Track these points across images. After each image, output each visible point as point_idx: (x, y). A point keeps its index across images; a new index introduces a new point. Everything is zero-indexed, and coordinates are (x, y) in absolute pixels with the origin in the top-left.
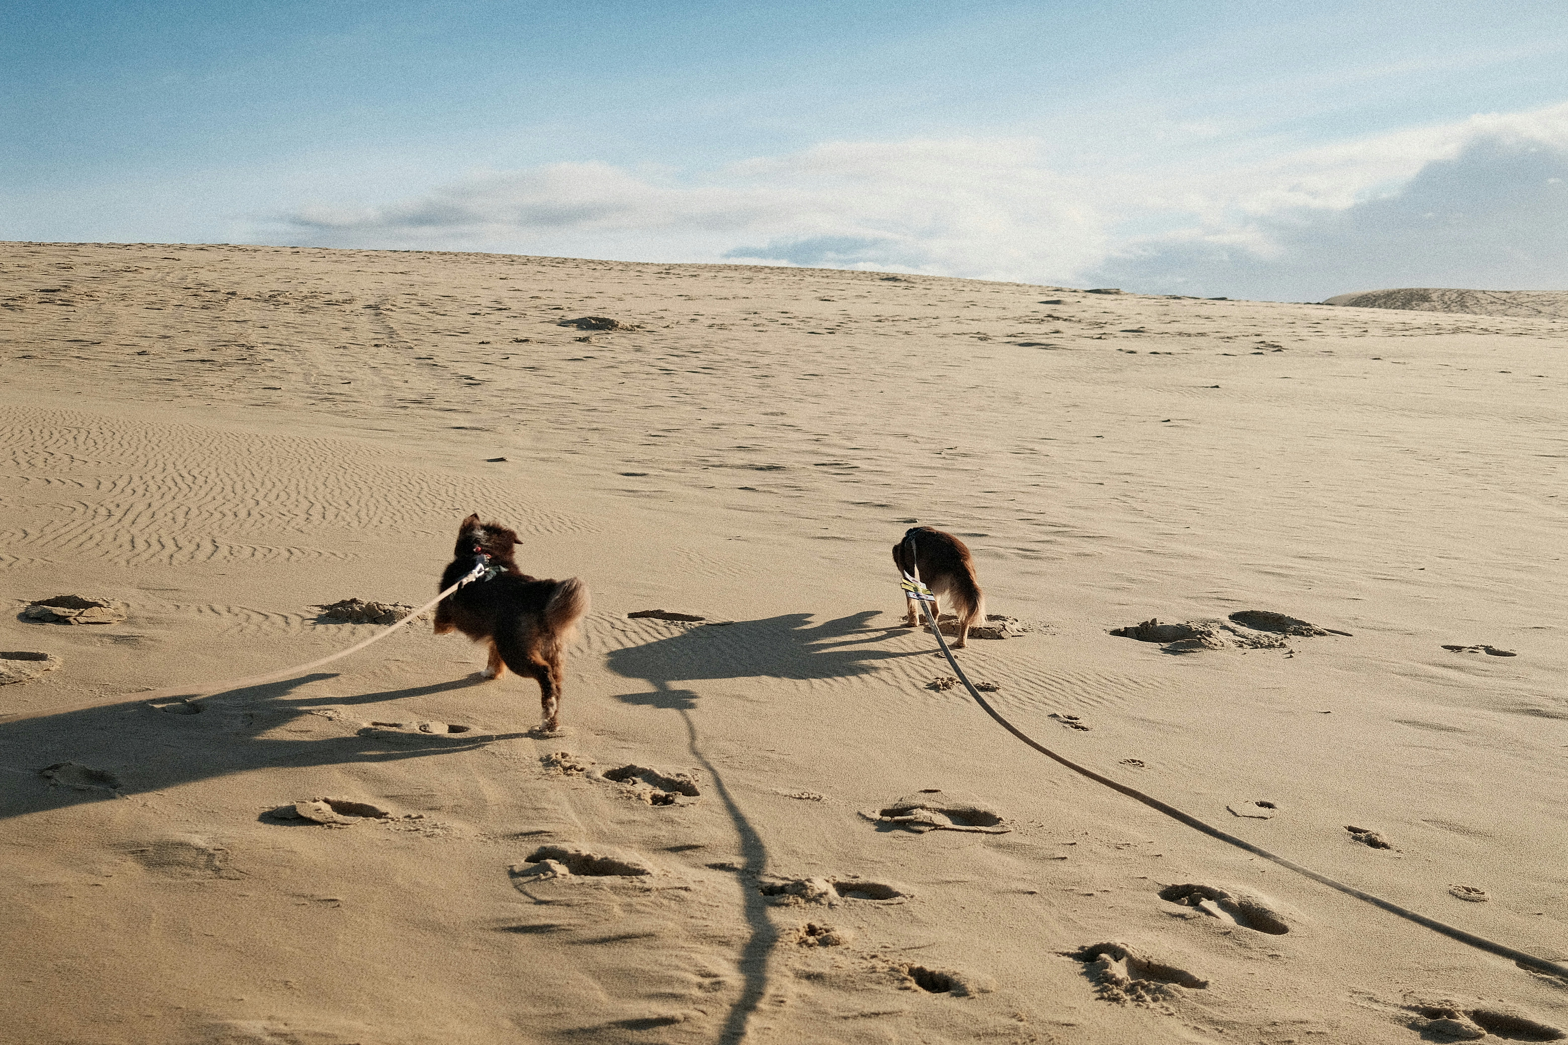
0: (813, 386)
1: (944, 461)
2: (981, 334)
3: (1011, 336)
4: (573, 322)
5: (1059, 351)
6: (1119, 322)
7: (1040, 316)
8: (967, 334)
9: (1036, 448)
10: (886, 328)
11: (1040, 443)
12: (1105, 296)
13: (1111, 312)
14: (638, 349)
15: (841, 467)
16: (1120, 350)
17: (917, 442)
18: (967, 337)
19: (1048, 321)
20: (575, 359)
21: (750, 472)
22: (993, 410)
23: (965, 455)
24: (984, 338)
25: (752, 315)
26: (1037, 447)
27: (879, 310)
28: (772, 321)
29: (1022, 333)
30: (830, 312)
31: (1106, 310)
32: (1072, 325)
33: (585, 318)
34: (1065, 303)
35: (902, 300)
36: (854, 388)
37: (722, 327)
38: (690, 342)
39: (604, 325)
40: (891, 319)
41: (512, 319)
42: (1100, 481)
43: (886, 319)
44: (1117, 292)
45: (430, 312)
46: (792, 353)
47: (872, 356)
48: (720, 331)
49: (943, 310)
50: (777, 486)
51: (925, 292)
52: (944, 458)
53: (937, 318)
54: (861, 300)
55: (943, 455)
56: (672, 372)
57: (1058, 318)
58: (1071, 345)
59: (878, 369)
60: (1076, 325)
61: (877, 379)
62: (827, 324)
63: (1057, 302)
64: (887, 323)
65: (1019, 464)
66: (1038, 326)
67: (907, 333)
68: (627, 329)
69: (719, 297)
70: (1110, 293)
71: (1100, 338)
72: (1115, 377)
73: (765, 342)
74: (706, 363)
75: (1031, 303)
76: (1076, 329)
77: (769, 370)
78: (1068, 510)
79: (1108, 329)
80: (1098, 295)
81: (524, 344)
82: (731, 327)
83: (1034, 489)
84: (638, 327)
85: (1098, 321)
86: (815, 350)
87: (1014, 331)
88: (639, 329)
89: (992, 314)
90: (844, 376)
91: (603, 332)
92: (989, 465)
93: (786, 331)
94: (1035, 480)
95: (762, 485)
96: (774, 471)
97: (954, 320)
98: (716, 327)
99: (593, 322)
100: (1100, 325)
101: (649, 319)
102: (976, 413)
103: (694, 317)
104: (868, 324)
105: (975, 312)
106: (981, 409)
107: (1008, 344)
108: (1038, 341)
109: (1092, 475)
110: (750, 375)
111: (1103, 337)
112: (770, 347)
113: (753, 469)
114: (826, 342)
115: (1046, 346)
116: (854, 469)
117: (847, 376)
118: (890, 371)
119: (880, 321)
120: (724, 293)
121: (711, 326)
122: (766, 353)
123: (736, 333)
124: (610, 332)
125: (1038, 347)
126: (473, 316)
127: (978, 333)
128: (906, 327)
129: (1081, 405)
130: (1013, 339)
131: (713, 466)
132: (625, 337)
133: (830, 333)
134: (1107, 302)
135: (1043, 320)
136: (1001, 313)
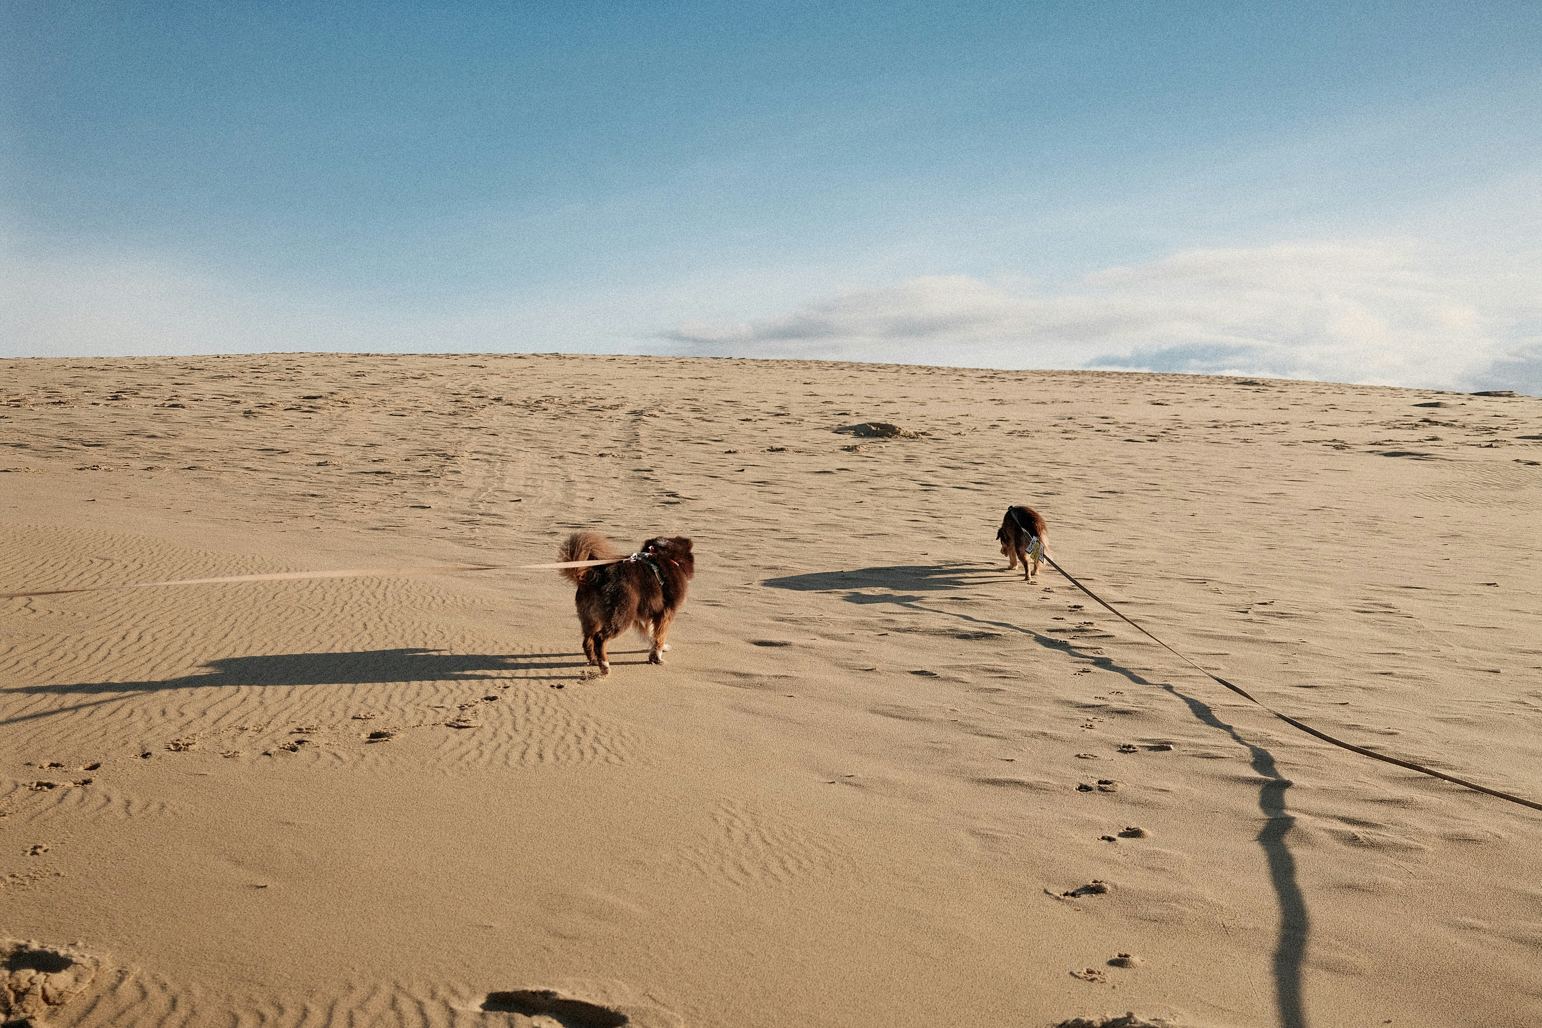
0: (1106, 507)
1: (1249, 626)
2: (1338, 441)
3: (1374, 444)
4: (851, 428)
5: (1437, 462)
6: (1515, 427)
7: (1415, 421)
8: (1319, 441)
9: (1393, 604)
10: (1224, 435)
11: (1401, 594)
12: (1494, 399)
13: (1504, 416)
14: (909, 460)
15: (1088, 634)
16: (1517, 461)
17: (1217, 592)
18: (1319, 445)
19: (1424, 426)
20: (825, 472)
21: (948, 641)
22: (1340, 542)
23: (1282, 615)
24: (1340, 446)
25: (1066, 421)
26: (1394, 601)
27: (1220, 415)
28: (1086, 427)
29: (1390, 441)
30: (1159, 417)
31: (1498, 414)
32: (1453, 430)
33: (864, 424)
34: (1445, 406)
35: (1250, 404)
36: (1157, 510)
37: (1023, 434)
38: (978, 451)
39: (885, 431)
40: (1229, 424)
41: (786, 426)
42: (1495, 667)
43: (1224, 425)
44: (1510, 395)
45: (696, 418)
46: (1098, 464)
47: (1195, 468)
48: (1020, 439)
49: (1296, 415)
50: (974, 669)
51: (1278, 394)
52: (1250, 620)
53: (1286, 423)
54: (1200, 403)
55: (1251, 615)
56: (932, 488)
57: (1436, 423)
58: (1452, 455)
59: (1198, 483)
60: (1460, 430)
61: (1191, 498)
62: (1151, 431)
63: (1436, 405)
64: (1224, 429)
65: (1366, 631)
66: (1411, 432)
67: (1245, 441)
68: (910, 437)
69: (1036, 401)
70: (1500, 396)
71: (1491, 446)
72: (1511, 495)
73: (1069, 452)
74: (981, 476)
75: (1406, 407)
76: (1460, 436)
77: (1059, 486)
78: (1434, 727)
79: (1500, 435)
80: (1487, 398)
81: (780, 453)
82: (1034, 434)
83: (1380, 682)
84: (923, 434)
85: (1488, 426)
86: (1125, 460)
87: (1380, 437)
88: (924, 437)
89: (1355, 418)
90: (1152, 493)
91: (881, 439)
92: (1316, 634)
93: (1099, 439)
94: (1386, 665)
95: (949, 667)
96: (984, 641)
97: (1307, 425)
98: (1017, 434)
99: (873, 428)
100: (1489, 431)
101: (942, 425)
102: (1315, 546)
103: (997, 423)
104: (1203, 430)
105: (1331, 417)
106: (1322, 540)
107: (1372, 455)
108: (1410, 450)
109: (1482, 653)
110: (1030, 492)
111: (1494, 444)
112: (1073, 459)
113: (953, 636)
114: (1141, 453)
115: (1420, 456)
116: (1104, 640)
117: (1156, 494)
118: (1212, 488)
119: (1215, 427)
120: (1043, 397)
121: (1010, 433)
122: (1066, 464)
123: (1039, 441)
124: (889, 440)
125: (1409, 457)
126: (743, 422)
127: (1334, 440)
128: (1244, 433)
129: (1465, 534)
130: (1376, 448)
131: (898, 630)
132: (903, 446)
133: (1151, 441)
134: (1499, 405)
135: (1416, 425)
136: (1367, 417)
